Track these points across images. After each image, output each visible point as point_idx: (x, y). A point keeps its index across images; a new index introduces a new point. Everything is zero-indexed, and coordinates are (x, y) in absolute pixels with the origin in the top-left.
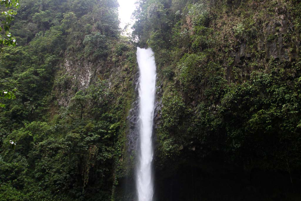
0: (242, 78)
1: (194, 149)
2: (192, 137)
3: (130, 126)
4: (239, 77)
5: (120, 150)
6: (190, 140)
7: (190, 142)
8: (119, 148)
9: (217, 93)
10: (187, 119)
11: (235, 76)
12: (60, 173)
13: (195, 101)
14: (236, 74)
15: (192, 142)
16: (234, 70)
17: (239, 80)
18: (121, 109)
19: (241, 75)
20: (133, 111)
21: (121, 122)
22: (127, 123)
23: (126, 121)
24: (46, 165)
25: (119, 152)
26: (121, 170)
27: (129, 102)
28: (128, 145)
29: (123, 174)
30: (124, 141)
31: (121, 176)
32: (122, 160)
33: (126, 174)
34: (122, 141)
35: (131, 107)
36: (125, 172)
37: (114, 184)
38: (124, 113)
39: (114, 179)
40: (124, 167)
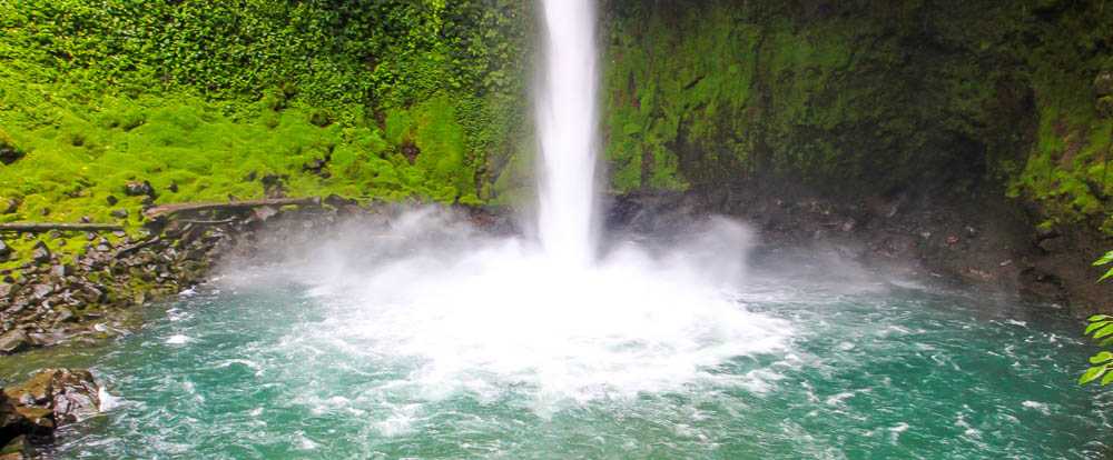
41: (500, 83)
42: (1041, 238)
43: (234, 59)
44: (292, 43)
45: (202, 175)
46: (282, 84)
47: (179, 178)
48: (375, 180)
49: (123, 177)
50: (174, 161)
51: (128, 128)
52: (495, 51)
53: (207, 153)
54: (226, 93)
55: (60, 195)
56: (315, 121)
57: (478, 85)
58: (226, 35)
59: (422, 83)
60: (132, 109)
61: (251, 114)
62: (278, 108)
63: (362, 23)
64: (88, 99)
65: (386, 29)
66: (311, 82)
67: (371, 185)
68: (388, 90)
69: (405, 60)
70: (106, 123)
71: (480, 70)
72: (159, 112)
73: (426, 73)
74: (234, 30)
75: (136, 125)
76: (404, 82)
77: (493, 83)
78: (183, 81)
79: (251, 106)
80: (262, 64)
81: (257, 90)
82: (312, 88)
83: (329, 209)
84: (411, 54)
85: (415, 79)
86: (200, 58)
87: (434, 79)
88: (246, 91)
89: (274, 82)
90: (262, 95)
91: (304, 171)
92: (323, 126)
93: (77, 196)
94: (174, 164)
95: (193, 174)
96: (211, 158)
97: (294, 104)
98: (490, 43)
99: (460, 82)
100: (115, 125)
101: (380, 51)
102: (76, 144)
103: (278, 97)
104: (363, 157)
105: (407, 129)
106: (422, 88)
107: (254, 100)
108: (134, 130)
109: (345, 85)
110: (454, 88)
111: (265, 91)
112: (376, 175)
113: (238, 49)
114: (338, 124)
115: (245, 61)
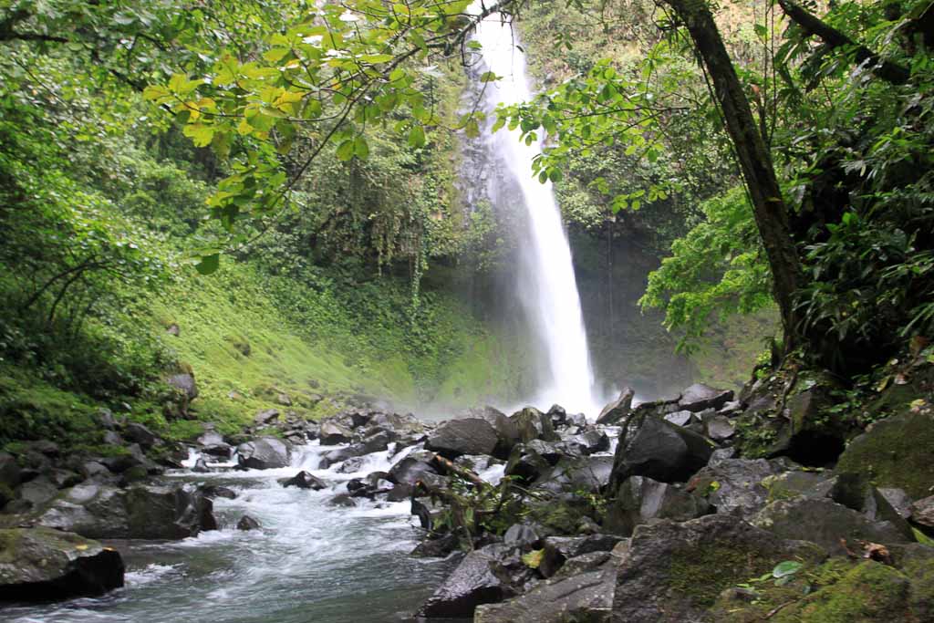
1: (614, 219)
3: (464, 147)
5: (436, 196)
8: (433, 192)
18: (435, 102)
21: (438, 134)
22: (456, 139)
23: (450, 134)
25: (435, 201)
26: (437, 239)
27: (453, 91)
28: (462, 189)
29: (441, 249)
30: (447, 179)
31: (439, 253)
32: (440, 219)
33: (452, 250)
34: (441, 177)
35: (458, 105)
36: (451, 245)
37: (417, 267)
38: (444, 114)
39: (414, 258)
40: (449, 236)
56: (344, 363)
57: (418, 351)
59: (388, 348)
61: (315, 354)
62: (327, 352)
73: (390, 342)
76: (377, 347)
82: (339, 343)
87: (395, 346)
92: (348, 366)
97: (332, 351)
99: (409, 348)
103: (326, 345)
106: (390, 350)
110: (405, 351)
113: (297, 314)
114: (356, 366)
115: (303, 321)
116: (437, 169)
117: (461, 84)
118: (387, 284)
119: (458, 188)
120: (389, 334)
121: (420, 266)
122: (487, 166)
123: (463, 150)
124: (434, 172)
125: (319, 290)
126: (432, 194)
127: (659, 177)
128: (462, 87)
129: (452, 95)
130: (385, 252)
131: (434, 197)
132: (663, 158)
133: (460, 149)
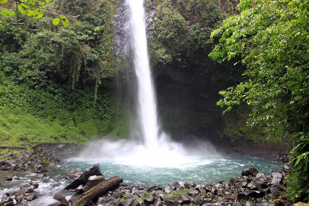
0: (233, 11)
1: (180, 60)
2: (182, 50)
3: (116, 31)
4: (231, 9)
5: (104, 53)
6: (179, 52)
7: (178, 53)
8: (103, 51)
9: (213, 19)
10: (181, 34)
11: (228, 8)
12: (32, 69)
13: (190, 21)
14: (229, 6)
15: (180, 54)
16: (227, 3)
17: (231, 12)
18: (105, 12)
19: (233, 8)
20: (118, 17)
21: (105, 26)
22: (113, 28)
23: (110, 26)
24: (15, 60)
25: (104, 55)
26: (104, 71)
27: (113, 7)
28: (114, 49)
29: (106, 75)
30: (109, 45)
31: (105, 77)
32: (106, 62)
33: (111, 75)
34: (106, 44)
35: (115, 13)
36: (110, 73)
37: (96, 83)
38: (108, 18)
39: (96, 79)
40: (109, 69)
41: (106, 117)
42: (232, 143)
43: (39, 108)
44: (55, 105)
45: (39, 136)
46: (53, 114)
47: (33, 137)
48: (79, 140)
49: (20, 135)
50: (30, 132)
51: (16, 123)
52: (105, 109)
53: (39, 131)
54: (37, 116)
55: (3, 139)
56: (61, 125)
57: (101, 117)
58: (37, 101)
59: (87, 116)
60: (17, 118)
61: (45, 122)
62: (52, 121)
63: (70, 101)
64: (5, 114)
65: (77, 103)
66: (60, 114)
67: (79, 141)
68: (78, 118)
69: (82, 111)
70: (11, 121)
71: (101, 114)
72: (23, 119)
73: (88, 114)
74: (39, 100)
75: (18, 122)
76: (82, 116)
77: (105, 117)
78: (28, 112)
79: (44, 120)
80: (47, 109)
81: (46, 116)
82: (60, 116)
83: (73, 146)
84: (84, 109)
85: (85, 115)
86: (30, 107)
87: (90, 116)
88: (43, 116)
89: (50, 114)
90: (47, 117)
91: (61, 137)
92: (63, 126)
93: (8, 140)
94: (30, 133)
95: (36, 136)
96: (40, 132)
97: (55, 120)
98: (104, 107)
99: (97, 116)
100: (13, 122)
101: (75, 108)
102: (3, 126)
103: (52, 118)
104: (76, 134)
105: (83, 128)
106: (87, 118)
107: (45, 118)
108: (18, 123)
109: (69, 116)
110: (95, 118)
111: (48, 116)
112: (80, 138)
113: (40, 105)
114: (67, 125)
115: (42, 108)
116: (105, 41)
117: (117, 4)
118: (89, 90)
119: (113, 49)
120: (87, 111)
121: (98, 83)
122: (125, 39)
123: (116, 32)
124: (103, 42)
125: (54, 94)
126: (102, 52)
127: (198, 39)
128: (117, 6)
129: (112, 9)
130: (75, 78)
131: (103, 53)
132: (199, 31)
133: (114, 32)
